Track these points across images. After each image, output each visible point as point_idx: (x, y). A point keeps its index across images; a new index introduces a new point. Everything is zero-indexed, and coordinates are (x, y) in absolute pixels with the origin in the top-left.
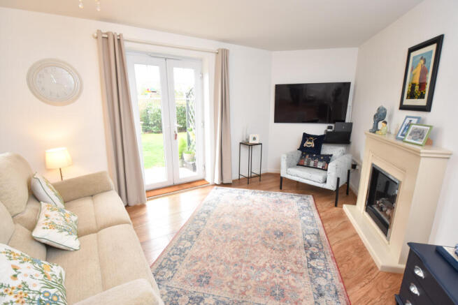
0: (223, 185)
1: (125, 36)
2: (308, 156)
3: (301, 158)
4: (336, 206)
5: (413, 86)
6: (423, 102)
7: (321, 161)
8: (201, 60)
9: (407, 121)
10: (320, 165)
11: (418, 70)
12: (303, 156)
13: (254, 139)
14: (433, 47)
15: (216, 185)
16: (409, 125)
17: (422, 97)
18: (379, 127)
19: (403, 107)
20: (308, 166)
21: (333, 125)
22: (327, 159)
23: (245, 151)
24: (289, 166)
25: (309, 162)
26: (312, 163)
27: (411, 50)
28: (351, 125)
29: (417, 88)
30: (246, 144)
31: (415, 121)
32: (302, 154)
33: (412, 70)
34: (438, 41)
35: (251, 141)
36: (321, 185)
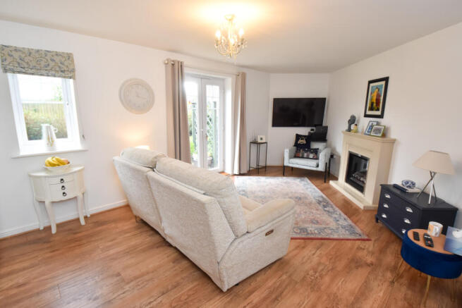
0: (240, 174)
1: (185, 63)
2: (301, 150)
3: (296, 152)
4: (325, 182)
5: (372, 104)
6: (379, 113)
7: (312, 153)
8: (223, 80)
9: (370, 124)
10: (311, 156)
11: (375, 94)
12: (297, 151)
13: (261, 139)
14: (383, 83)
15: (235, 175)
16: (372, 126)
17: (378, 110)
18: (352, 128)
19: (366, 116)
20: (303, 157)
21: (314, 128)
22: (316, 151)
23: (254, 147)
24: (290, 158)
25: (303, 155)
26: (305, 155)
27: (370, 82)
28: (326, 128)
29: (375, 105)
30: (255, 142)
31: (375, 123)
32: (297, 149)
33: (371, 93)
34: (386, 79)
35: (259, 141)
36: (315, 169)
